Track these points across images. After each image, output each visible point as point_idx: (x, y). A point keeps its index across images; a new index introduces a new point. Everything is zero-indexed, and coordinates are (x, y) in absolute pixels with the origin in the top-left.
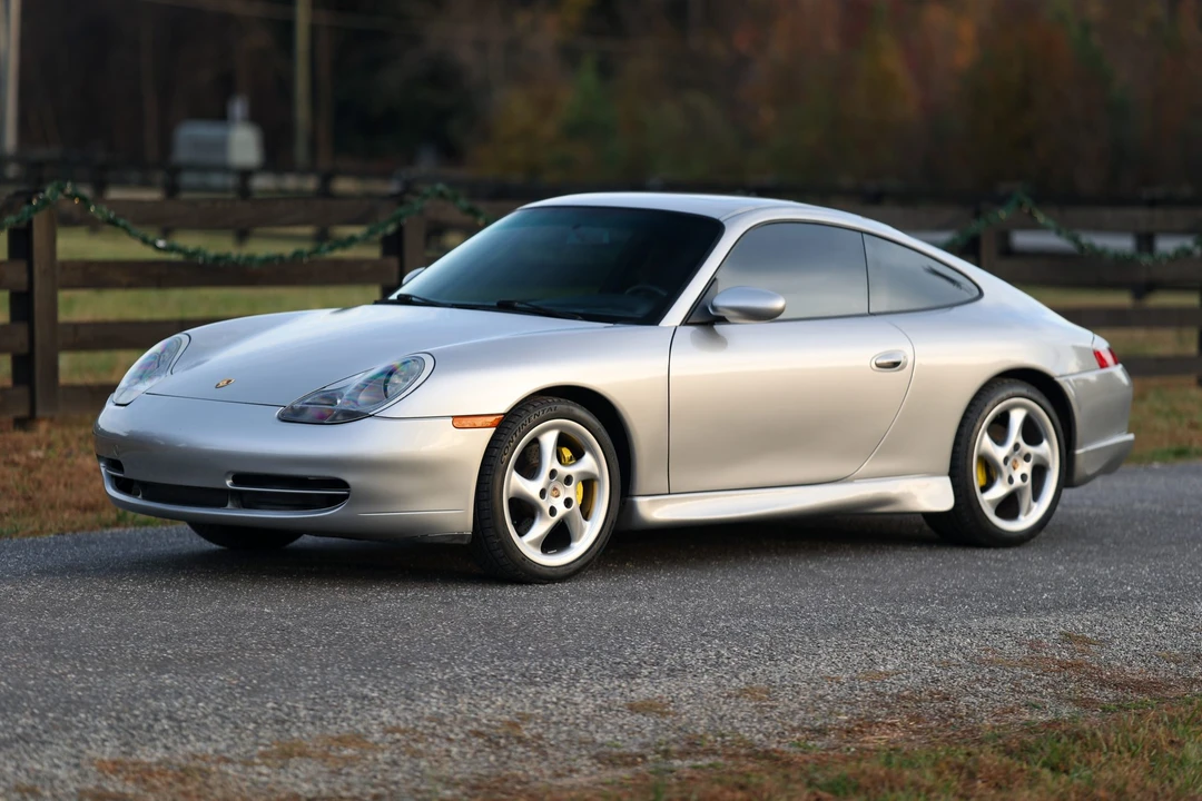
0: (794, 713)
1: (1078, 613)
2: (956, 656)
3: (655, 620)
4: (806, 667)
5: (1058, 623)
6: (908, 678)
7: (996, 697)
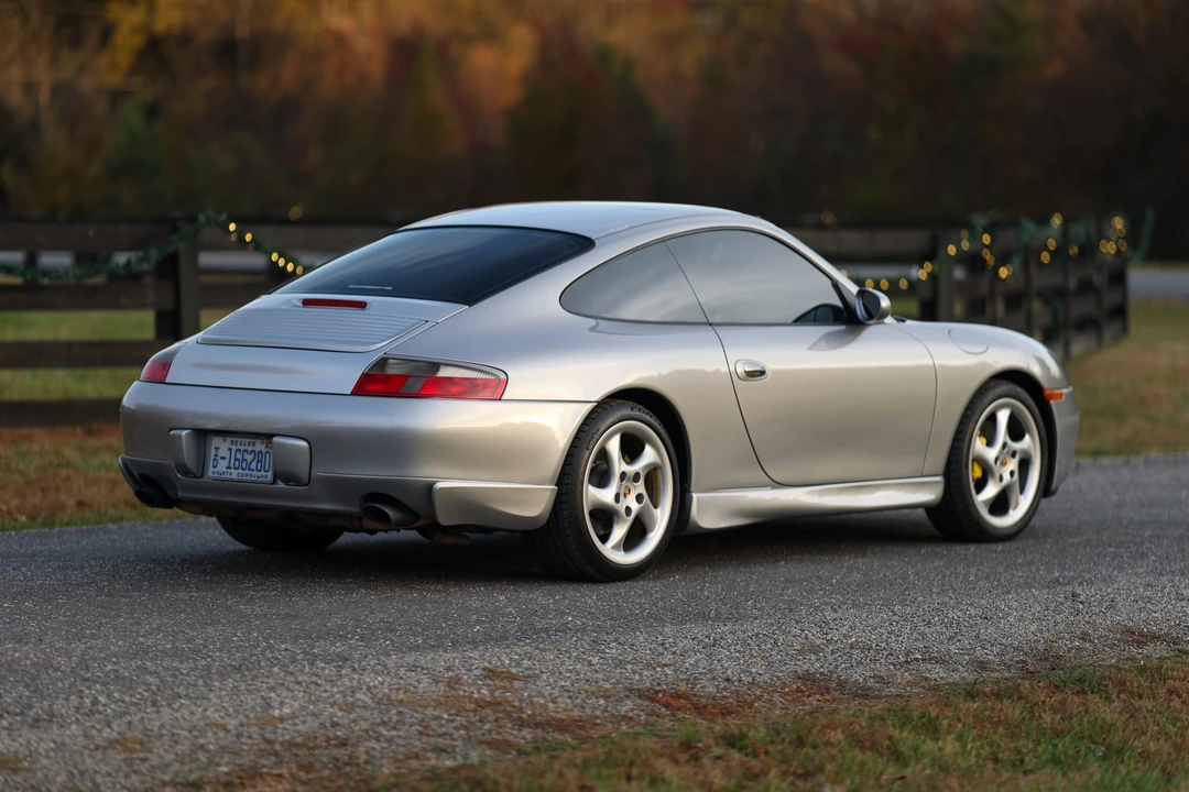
0: (168, 765)
1: (508, 647)
2: (362, 697)
3: (34, 664)
4: (192, 713)
5: (481, 658)
6: (304, 722)
7: (400, 742)
